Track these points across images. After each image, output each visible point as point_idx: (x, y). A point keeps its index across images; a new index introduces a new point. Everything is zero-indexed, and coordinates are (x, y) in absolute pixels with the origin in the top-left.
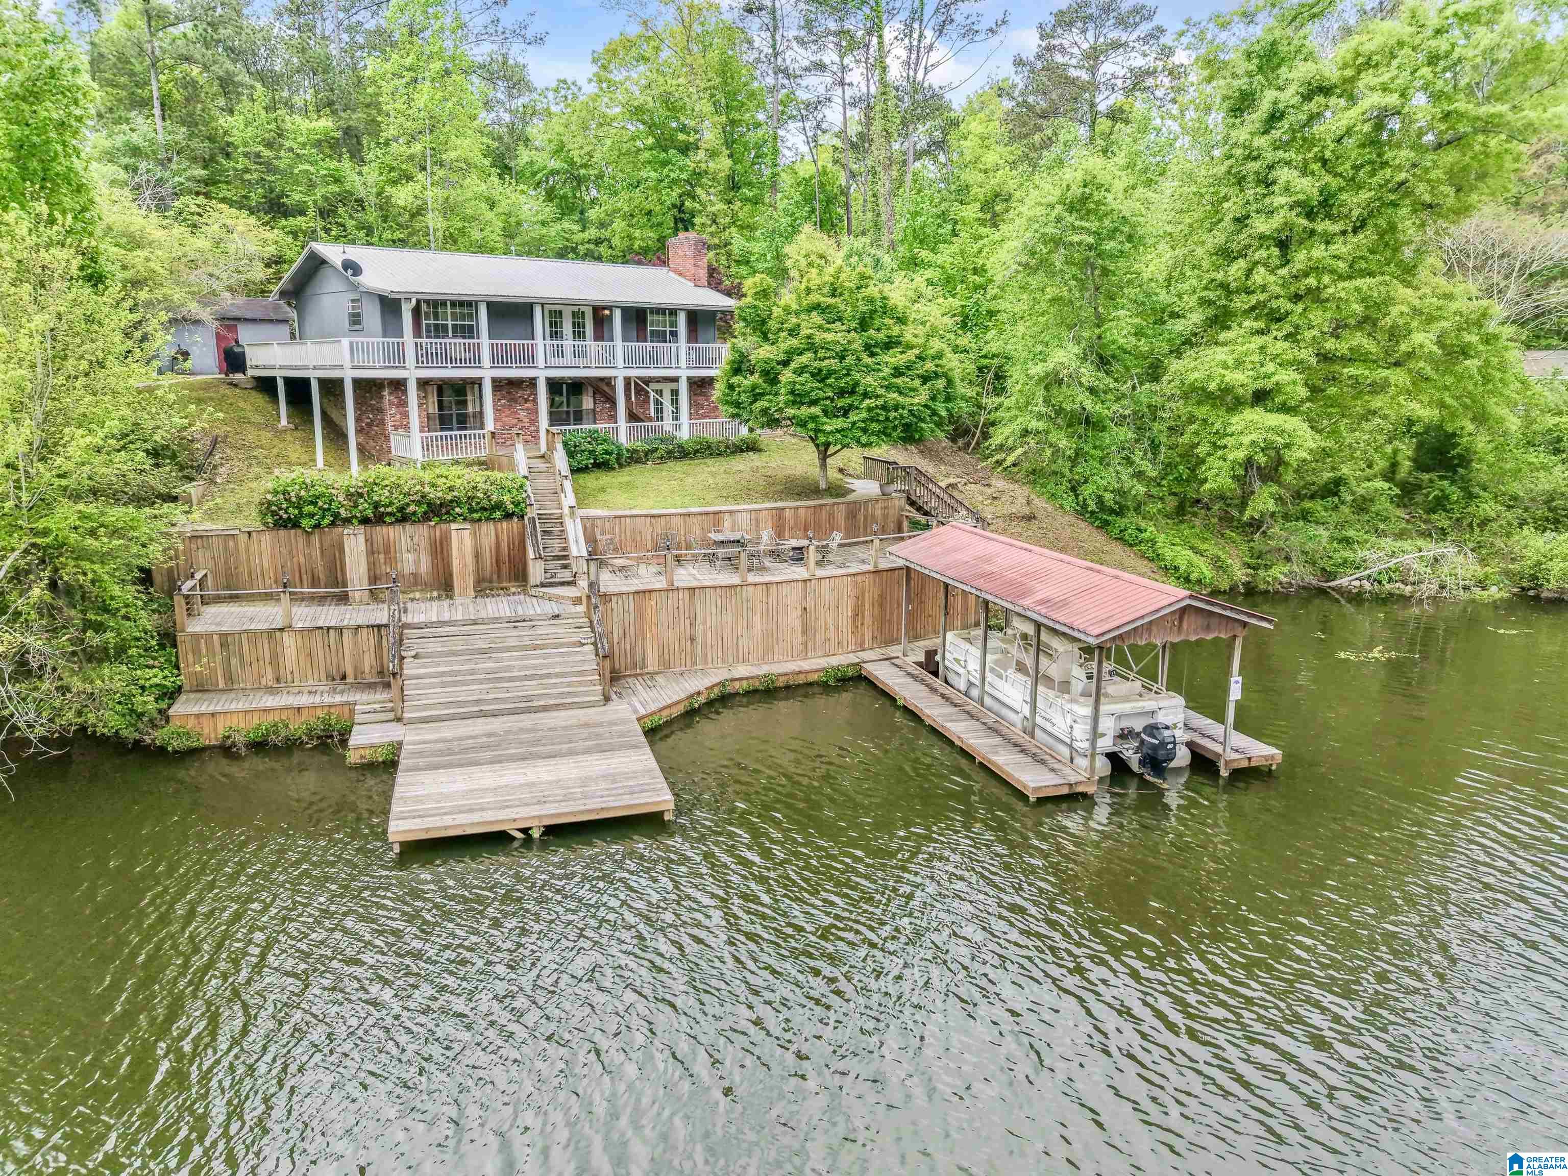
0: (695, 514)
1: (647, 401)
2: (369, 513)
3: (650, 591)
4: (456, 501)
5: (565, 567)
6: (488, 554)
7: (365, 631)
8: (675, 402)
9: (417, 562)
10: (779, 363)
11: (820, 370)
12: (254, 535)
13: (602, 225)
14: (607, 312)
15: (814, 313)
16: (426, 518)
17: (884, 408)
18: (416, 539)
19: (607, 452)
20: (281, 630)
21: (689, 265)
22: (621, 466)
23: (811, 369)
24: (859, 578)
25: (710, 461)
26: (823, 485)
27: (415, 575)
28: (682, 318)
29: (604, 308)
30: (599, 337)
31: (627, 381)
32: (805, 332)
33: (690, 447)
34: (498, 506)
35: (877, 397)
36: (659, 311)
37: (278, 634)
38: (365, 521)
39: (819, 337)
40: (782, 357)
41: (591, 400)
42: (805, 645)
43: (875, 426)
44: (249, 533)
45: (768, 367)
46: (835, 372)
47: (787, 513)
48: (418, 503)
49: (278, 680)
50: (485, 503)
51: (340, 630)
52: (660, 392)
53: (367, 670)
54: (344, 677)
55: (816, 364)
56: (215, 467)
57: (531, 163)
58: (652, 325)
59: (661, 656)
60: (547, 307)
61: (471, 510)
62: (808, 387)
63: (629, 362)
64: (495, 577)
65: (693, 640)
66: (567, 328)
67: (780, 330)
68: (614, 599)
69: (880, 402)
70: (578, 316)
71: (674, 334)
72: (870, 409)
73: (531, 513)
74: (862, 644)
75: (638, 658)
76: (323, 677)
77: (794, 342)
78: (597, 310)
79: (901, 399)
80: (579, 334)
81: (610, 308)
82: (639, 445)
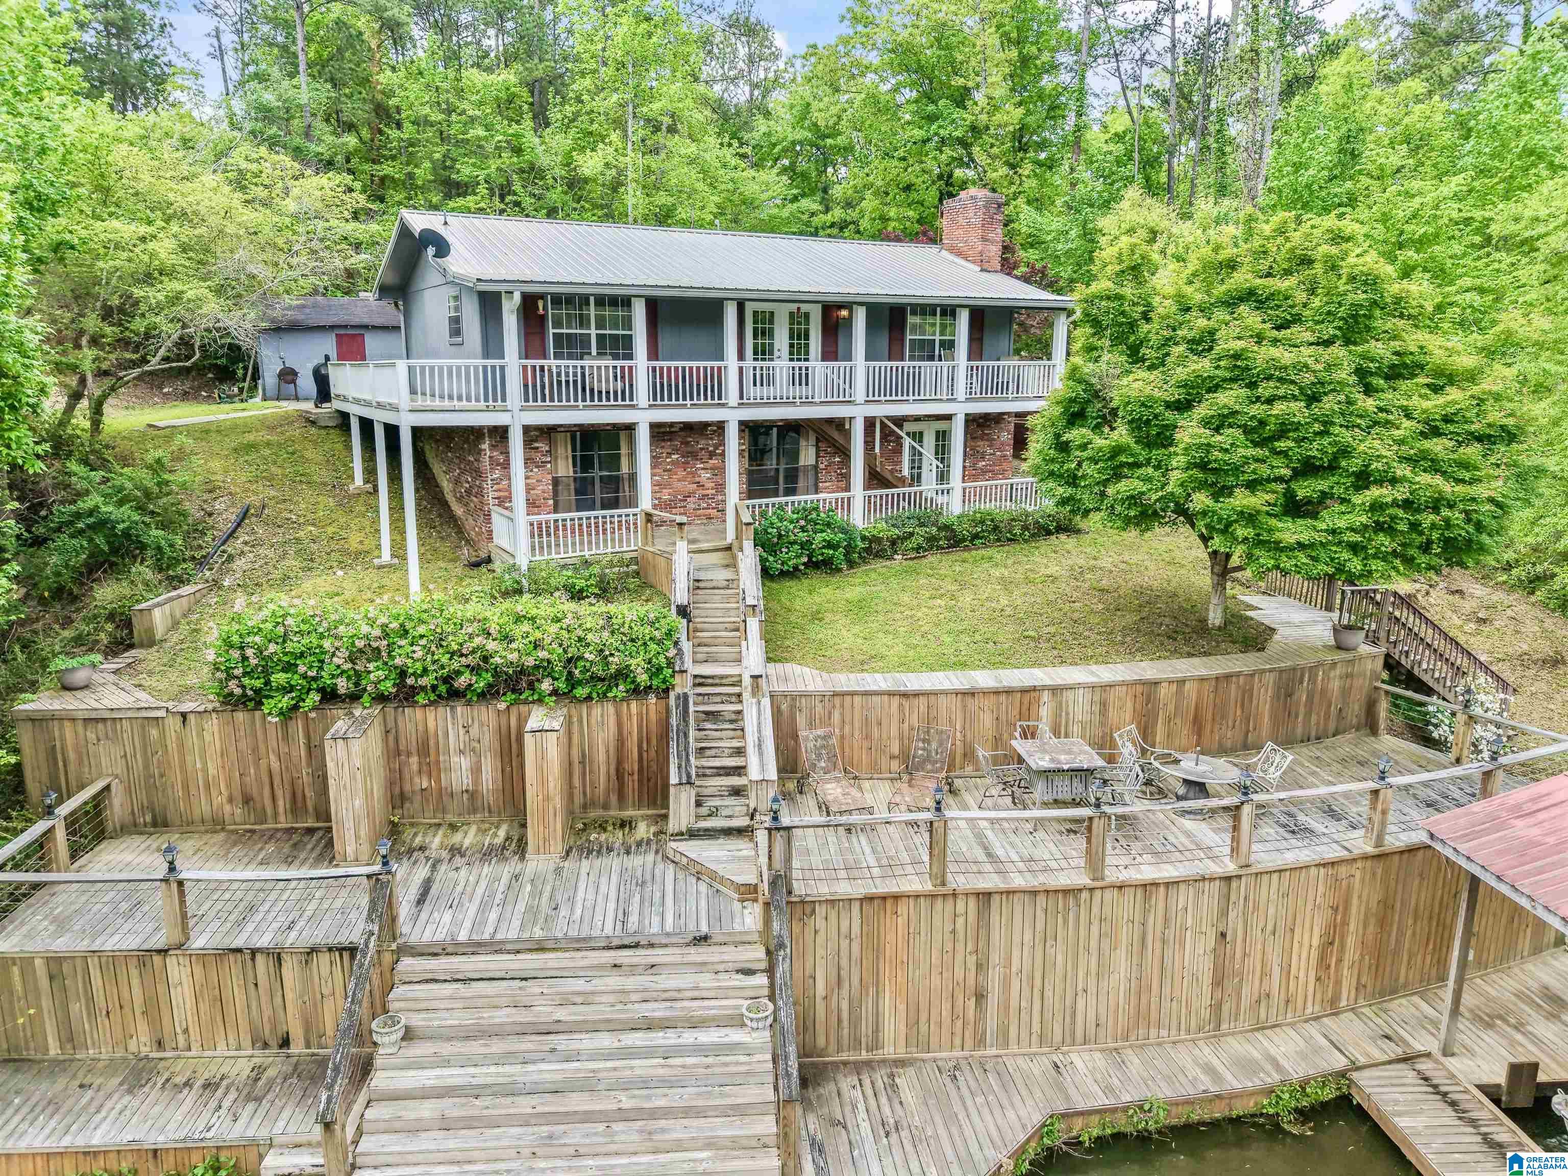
0: (985, 693)
1: (898, 450)
2: (388, 687)
3: (896, 897)
4: (545, 667)
5: (737, 792)
6: (602, 757)
7: (325, 958)
8: (942, 451)
9: (476, 770)
10: (1168, 405)
11: (1262, 423)
12: (192, 718)
13: (848, 205)
14: (844, 313)
15: (1243, 309)
16: (489, 694)
17: (1407, 505)
18: (475, 731)
19: (830, 545)
20: (163, 952)
21: (974, 239)
22: (851, 564)
23: (1242, 420)
24: (1343, 870)
25: (996, 553)
26: (1215, 617)
27: (473, 795)
28: (964, 318)
29: (841, 306)
30: (829, 354)
31: (870, 423)
32: (1228, 343)
33: (965, 529)
34: (623, 674)
35: (1394, 481)
36: (926, 309)
37: (157, 959)
38: (381, 698)
39: (1263, 355)
40: (1177, 395)
41: (812, 451)
42: (1216, 1008)
43: (1384, 541)
44: (184, 715)
45: (1146, 414)
46: (1297, 427)
47: (1164, 691)
48: (474, 670)
49: (160, 1044)
50: (598, 670)
51: (277, 956)
52: (918, 437)
53: (330, 1032)
54: (285, 1043)
55: (1257, 410)
56: (230, 558)
57: (768, 134)
58: (914, 331)
59: (913, 1023)
60: (750, 308)
61: (573, 683)
62: (1235, 458)
63: (877, 391)
64: (614, 799)
65: (980, 996)
66: (781, 340)
67: (1168, 341)
68: (820, 910)
69: (1401, 493)
70: (798, 320)
71: (949, 345)
72: (1376, 507)
73: (682, 685)
74: (1334, 1001)
75: (865, 1029)
76: (246, 1041)
77: (1203, 366)
78: (830, 309)
79: (1447, 488)
80: (798, 349)
81: (848, 306)
82: (883, 529)
